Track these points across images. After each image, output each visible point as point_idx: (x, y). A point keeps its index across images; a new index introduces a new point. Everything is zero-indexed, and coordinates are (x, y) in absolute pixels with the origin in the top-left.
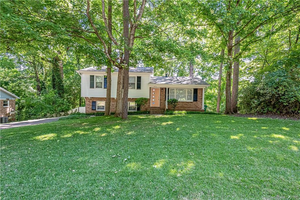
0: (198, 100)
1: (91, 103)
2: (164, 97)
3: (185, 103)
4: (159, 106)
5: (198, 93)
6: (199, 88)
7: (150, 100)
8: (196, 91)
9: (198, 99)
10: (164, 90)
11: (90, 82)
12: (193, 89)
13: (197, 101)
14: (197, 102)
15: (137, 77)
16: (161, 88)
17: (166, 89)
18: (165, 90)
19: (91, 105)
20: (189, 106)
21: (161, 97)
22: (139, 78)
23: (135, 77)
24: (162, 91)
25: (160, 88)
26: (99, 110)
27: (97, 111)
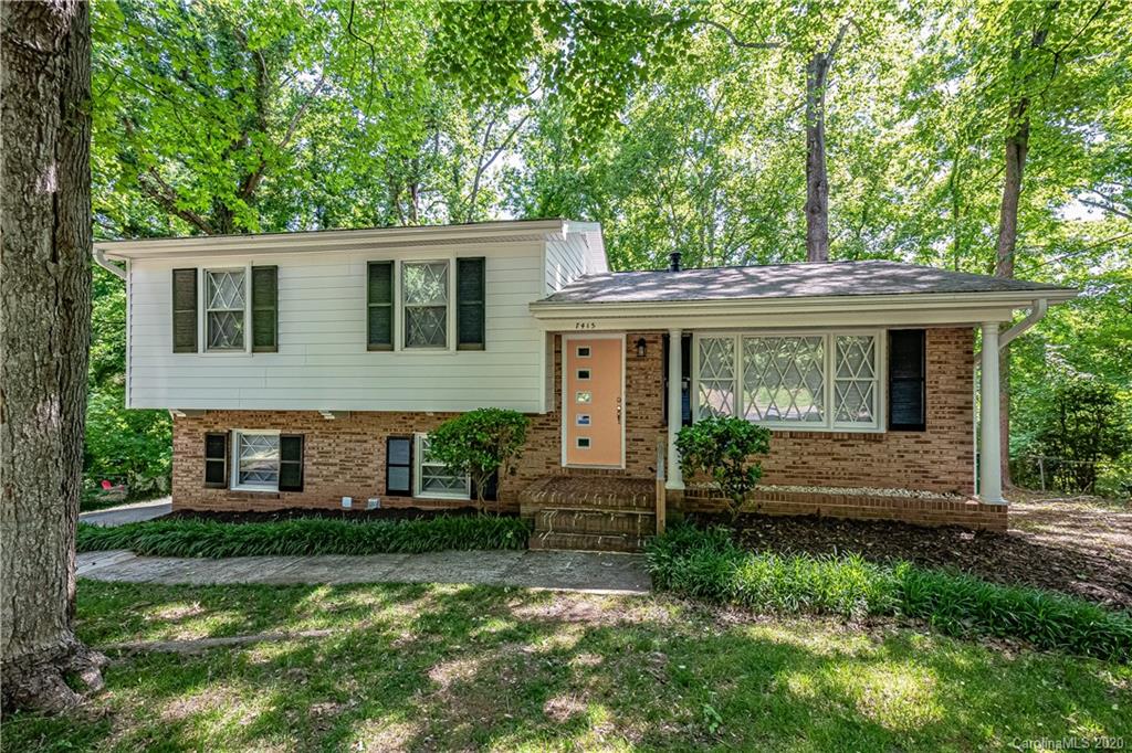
0: (931, 421)
1: (203, 445)
2: (658, 401)
3: (822, 445)
4: (624, 467)
5: (929, 367)
6: (935, 328)
7: (558, 419)
8: (907, 347)
9: (930, 414)
10: (655, 351)
11: (175, 315)
12: (884, 332)
13: (922, 428)
14: (923, 436)
15: (458, 259)
16: (630, 333)
17: (666, 338)
18: (659, 346)
19: (199, 454)
20: (850, 466)
21: (636, 400)
22: (472, 272)
23: (443, 264)
24: (639, 358)
25: (623, 337)
26: (247, 488)
27: (239, 494)
